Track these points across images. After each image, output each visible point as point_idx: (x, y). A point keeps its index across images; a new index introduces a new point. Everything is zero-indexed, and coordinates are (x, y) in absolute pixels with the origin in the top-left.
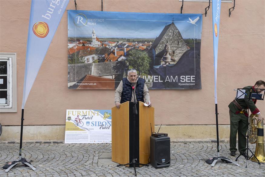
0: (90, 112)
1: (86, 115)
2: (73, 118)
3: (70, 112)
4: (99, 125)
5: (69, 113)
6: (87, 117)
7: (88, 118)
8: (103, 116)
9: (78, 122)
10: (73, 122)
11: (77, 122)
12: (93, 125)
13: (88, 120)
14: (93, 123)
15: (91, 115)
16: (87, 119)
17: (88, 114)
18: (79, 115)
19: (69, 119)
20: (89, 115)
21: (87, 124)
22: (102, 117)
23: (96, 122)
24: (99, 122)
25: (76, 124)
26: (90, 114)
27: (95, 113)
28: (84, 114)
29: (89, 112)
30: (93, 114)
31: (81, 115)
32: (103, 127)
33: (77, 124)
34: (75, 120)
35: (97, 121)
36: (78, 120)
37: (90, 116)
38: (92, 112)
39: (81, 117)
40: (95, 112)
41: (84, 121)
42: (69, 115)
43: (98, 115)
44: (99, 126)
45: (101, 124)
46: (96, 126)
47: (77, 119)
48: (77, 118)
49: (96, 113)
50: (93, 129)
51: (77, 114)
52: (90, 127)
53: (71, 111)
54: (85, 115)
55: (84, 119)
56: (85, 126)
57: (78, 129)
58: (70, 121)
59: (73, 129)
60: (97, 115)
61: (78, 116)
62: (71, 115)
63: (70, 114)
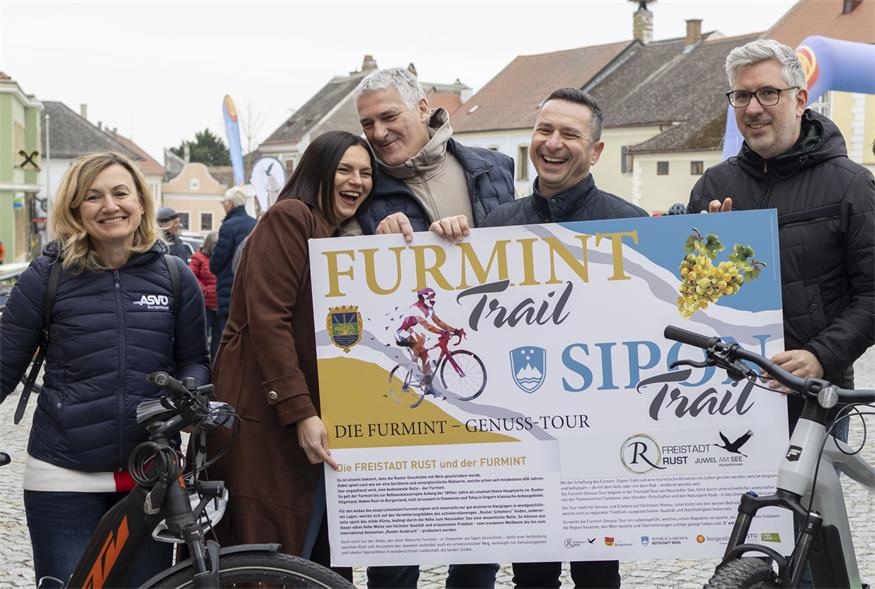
0: (541, 249)
1: (501, 286)
2: (381, 320)
3: (343, 263)
4: (644, 375)
5: (334, 274)
6: (508, 300)
7: (528, 312)
8: (677, 285)
9: (434, 354)
10: (388, 364)
11: (423, 354)
12: (576, 380)
13: (525, 334)
14: (577, 355)
15: (553, 280)
16: (513, 322)
17: (516, 274)
18: (431, 282)
19: (345, 330)
20: (529, 280)
21: (522, 374)
22: (659, 289)
23: (606, 349)
24: (633, 347)
25: (414, 381)
26: (541, 272)
27: (586, 254)
28: (481, 273)
29: (527, 245)
30: (566, 273)
31: (454, 280)
32: (685, 391)
33: (427, 380)
34: (403, 343)
35: (619, 336)
36: (431, 340)
37: (539, 295)
38: (555, 244)
39: (452, 310)
40: (591, 241)
41: (492, 343)
42: (335, 291)
43: (618, 275)
44: (637, 384)
45: (662, 368)
46: (608, 384)
47: (418, 329)
48: (418, 313)
49: (600, 258)
50: (584, 421)
51: (410, 282)
52: (549, 399)
53: (351, 253)
54: (493, 278)
55: (487, 319)
56: (503, 393)
57: (436, 429)
58: (358, 352)
59: (394, 430)
60: (609, 270)
61: (424, 299)
62: (355, 294)
63: (343, 281)
